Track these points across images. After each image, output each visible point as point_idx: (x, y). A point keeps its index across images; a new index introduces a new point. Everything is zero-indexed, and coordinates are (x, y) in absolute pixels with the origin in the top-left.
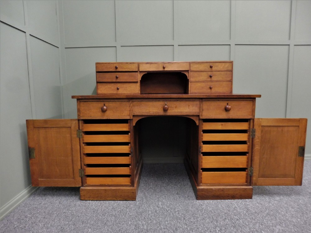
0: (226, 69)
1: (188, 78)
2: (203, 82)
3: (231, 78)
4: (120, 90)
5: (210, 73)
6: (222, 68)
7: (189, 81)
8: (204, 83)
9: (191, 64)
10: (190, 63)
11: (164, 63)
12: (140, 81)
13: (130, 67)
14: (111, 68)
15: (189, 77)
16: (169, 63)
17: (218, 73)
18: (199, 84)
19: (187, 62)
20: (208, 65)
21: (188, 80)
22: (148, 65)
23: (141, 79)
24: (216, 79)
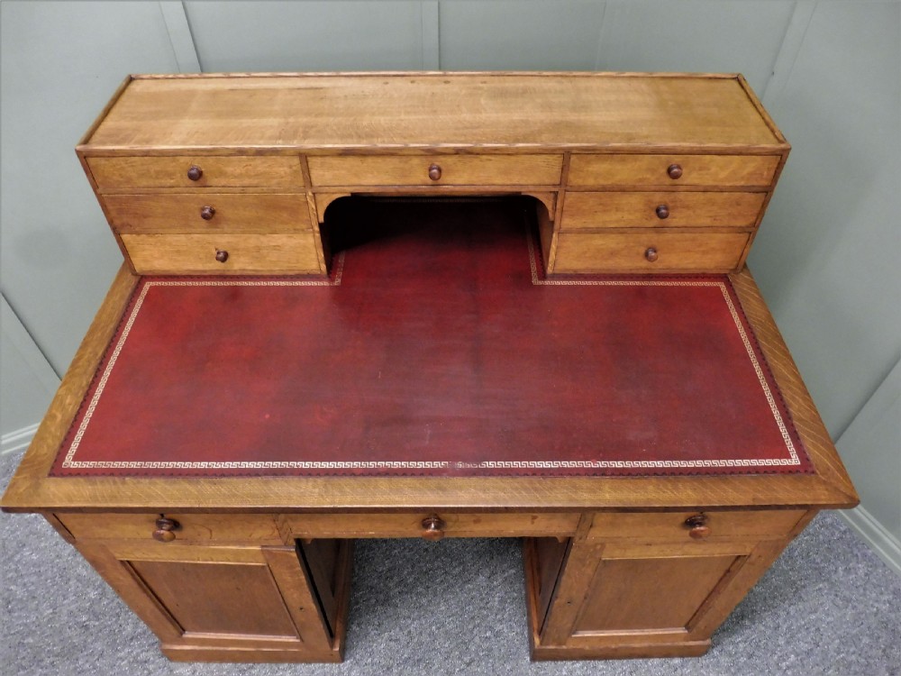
0: (742, 183)
1: (551, 215)
2: (620, 231)
3: (752, 219)
4: (232, 258)
5: (658, 198)
6: (723, 175)
7: (557, 226)
8: (621, 238)
9: (573, 158)
10: (567, 154)
11: (432, 153)
12: (321, 225)
13: (261, 169)
14: (170, 175)
15: (558, 214)
16: (458, 152)
17: (701, 196)
18: (598, 241)
19: (552, 152)
20: (661, 163)
21: (553, 222)
22: (350, 161)
23: (322, 219)
24: (682, 222)
